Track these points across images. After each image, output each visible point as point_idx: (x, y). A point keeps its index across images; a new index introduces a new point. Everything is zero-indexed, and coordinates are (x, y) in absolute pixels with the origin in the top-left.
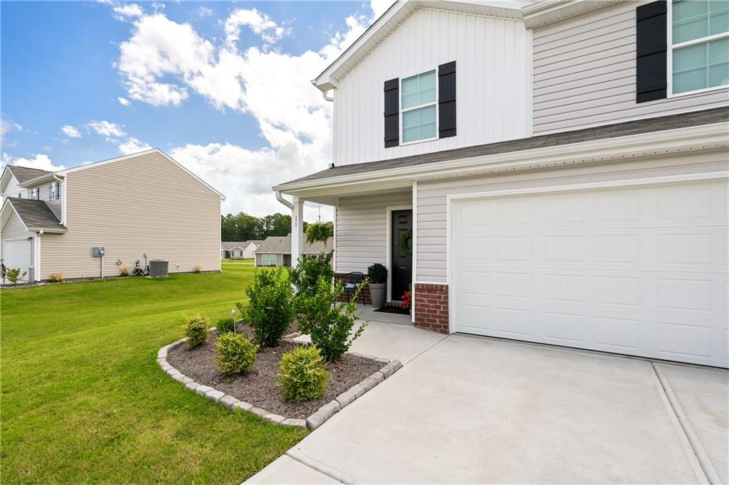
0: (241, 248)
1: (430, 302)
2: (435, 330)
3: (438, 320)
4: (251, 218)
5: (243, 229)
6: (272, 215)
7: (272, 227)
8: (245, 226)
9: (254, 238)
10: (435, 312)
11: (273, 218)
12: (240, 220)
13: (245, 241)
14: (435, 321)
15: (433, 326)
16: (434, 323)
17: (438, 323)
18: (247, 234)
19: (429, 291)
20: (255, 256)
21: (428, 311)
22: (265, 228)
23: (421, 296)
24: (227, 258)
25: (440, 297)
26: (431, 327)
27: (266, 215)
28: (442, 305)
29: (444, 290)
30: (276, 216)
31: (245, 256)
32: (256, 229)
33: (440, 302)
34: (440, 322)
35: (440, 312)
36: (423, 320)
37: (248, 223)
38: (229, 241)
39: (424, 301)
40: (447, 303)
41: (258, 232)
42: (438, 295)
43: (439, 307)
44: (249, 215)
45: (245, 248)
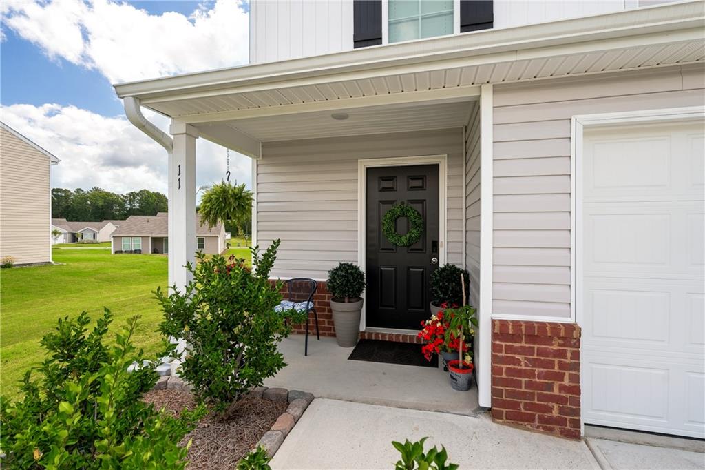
0: (95, 230)
1: (536, 363)
2: (549, 431)
3: (556, 406)
4: (108, 194)
5: (98, 207)
6: (137, 192)
7: (137, 206)
8: (101, 203)
9: (113, 217)
10: (550, 387)
11: (138, 195)
12: (94, 196)
13: (101, 221)
14: (550, 410)
15: (542, 420)
16: (547, 415)
17: (555, 413)
18: (103, 213)
19: (531, 338)
20: (112, 240)
21: (528, 385)
22: (128, 206)
23: (509, 349)
24: (75, 242)
25: (562, 354)
26: (537, 423)
27: (129, 192)
28: (567, 373)
29: (570, 335)
30: (142, 193)
31: (99, 238)
32: (116, 207)
33: (562, 366)
34: (561, 410)
35: (562, 388)
36: (516, 405)
37: (105, 200)
38: (78, 221)
39: (519, 362)
40: (576, 366)
41: (119, 210)
42: (555, 348)
43: (560, 377)
44: (106, 190)
45: (99, 229)
